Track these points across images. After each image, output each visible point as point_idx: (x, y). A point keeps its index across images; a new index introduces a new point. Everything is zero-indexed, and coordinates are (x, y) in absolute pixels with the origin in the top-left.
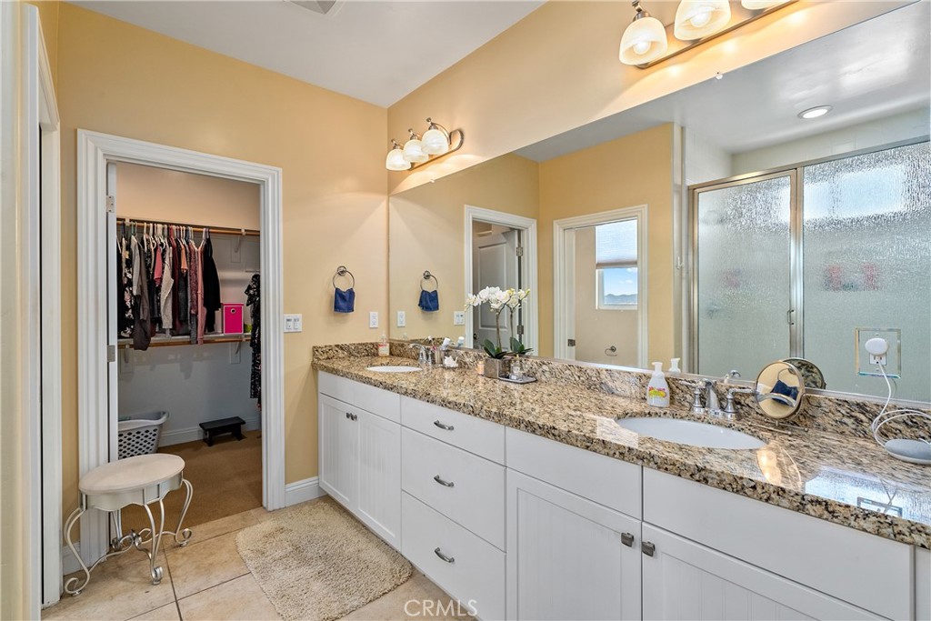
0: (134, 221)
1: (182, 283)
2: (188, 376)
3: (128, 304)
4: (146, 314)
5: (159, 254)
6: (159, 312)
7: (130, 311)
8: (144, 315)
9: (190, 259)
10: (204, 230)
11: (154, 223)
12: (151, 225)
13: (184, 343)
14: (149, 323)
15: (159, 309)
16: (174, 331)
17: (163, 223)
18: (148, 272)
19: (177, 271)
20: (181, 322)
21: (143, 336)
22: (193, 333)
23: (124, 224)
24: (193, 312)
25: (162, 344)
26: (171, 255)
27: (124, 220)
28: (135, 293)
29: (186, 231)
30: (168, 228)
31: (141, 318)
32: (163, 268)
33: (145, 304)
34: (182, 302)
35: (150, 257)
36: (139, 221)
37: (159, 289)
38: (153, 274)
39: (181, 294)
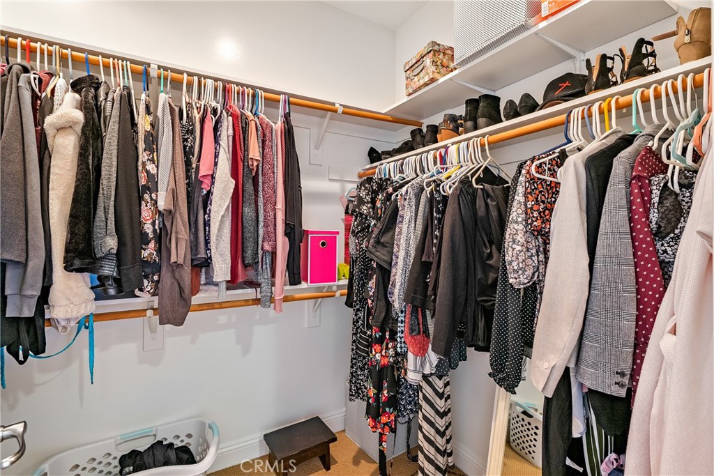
0: (166, 69)
1: (250, 187)
2: (246, 351)
3: (148, 228)
4: (182, 251)
5: (209, 125)
6: (208, 249)
7: (152, 245)
8: (179, 252)
9: (263, 142)
10: (282, 97)
11: (200, 76)
12: (196, 79)
13: (246, 302)
14: (188, 269)
15: (207, 242)
16: (232, 284)
17: (216, 80)
18: (188, 164)
19: (241, 164)
20: (245, 266)
21: (177, 295)
22: (265, 287)
23: (147, 73)
24: (267, 247)
25: (210, 306)
26: (231, 132)
27: (149, 65)
28: (162, 205)
29: (254, 96)
30: (224, 88)
31: (173, 259)
32: (216, 156)
33: (181, 231)
34: (249, 226)
35: (192, 132)
36: (173, 70)
37: (207, 199)
38: (198, 167)
39: (248, 211)
